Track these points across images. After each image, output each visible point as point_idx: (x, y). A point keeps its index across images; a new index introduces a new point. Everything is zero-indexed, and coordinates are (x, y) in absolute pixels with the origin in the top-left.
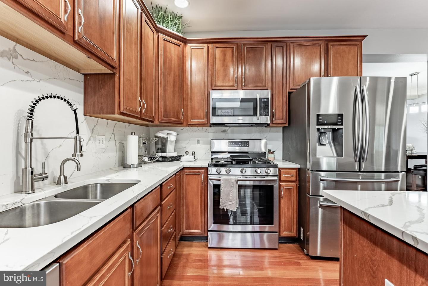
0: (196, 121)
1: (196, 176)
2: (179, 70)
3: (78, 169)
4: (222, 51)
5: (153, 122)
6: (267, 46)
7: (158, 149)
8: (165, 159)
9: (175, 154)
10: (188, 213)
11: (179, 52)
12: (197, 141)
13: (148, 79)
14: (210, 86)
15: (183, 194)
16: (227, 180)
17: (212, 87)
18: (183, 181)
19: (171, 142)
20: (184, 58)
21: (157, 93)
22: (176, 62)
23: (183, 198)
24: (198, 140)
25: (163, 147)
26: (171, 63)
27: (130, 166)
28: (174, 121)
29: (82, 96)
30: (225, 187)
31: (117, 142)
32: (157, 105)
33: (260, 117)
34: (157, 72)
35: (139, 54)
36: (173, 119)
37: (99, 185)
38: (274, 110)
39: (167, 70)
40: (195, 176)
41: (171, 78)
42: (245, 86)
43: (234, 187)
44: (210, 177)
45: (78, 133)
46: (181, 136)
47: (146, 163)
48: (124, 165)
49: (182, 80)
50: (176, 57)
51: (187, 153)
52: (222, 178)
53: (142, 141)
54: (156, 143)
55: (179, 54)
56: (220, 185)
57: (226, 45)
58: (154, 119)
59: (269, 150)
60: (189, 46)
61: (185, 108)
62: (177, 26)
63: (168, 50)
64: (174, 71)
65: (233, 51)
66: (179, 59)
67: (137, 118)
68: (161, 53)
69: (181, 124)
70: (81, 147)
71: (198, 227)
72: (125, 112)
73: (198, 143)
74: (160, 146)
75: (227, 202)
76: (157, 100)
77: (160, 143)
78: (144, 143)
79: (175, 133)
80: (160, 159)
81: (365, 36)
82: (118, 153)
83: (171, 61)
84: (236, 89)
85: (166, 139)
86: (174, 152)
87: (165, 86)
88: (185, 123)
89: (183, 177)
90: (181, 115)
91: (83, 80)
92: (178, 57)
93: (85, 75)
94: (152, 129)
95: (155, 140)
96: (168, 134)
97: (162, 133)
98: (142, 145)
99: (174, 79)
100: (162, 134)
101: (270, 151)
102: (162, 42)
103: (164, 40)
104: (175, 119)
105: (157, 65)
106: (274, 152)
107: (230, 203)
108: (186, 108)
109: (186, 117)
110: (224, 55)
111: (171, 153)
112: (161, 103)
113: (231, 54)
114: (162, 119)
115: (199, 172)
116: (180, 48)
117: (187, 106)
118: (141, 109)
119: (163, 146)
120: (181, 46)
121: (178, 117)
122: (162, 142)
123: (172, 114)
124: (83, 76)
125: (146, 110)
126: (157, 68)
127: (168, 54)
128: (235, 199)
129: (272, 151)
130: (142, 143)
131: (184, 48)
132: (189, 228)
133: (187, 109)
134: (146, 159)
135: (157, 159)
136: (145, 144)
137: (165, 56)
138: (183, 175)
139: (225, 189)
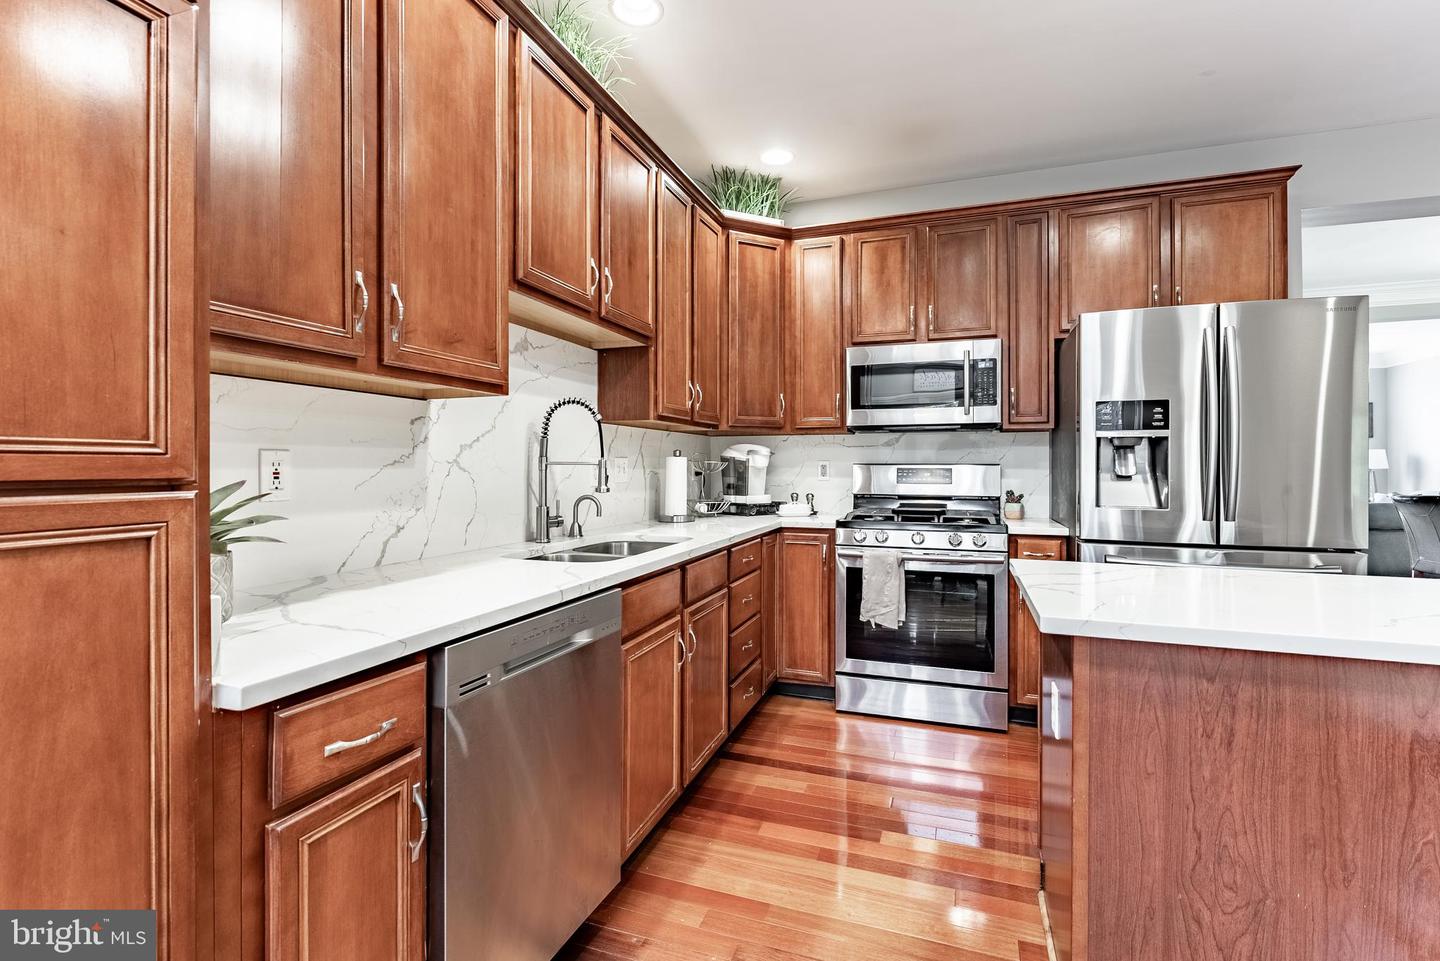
0: (814, 421)
1: (810, 547)
2: (774, 304)
3: (599, 513)
4: (876, 248)
5: (715, 427)
6: (993, 226)
7: (729, 486)
8: (742, 510)
9: (766, 499)
10: (791, 630)
11: (773, 262)
12: (820, 468)
13: (705, 338)
14: (846, 336)
15: (781, 587)
16: (877, 558)
17: (852, 337)
18: (781, 559)
19: (759, 470)
20: (787, 274)
21: (725, 362)
22: (767, 287)
23: (781, 594)
24: (824, 467)
25: (740, 483)
26: (757, 292)
27: (672, 517)
28: (762, 422)
29: (595, 389)
30: (873, 575)
31: (648, 471)
32: (725, 389)
33: (971, 408)
34: (725, 316)
35: (688, 295)
36: (760, 418)
37: (626, 544)
38: (1012, 390)
39: (747, 309)
40: (807, 548)
41: (755, 327)
42: (935, 331)
43: (894, 574)
44: (839, 551)
45: (602, 456)
46: (780, 457)
47: (701, 516)
48: (659, 517)
49: (781, 326)
50: (767, 277)
51: (794, 497)
52: (867, 552)
53: (694, 469)
54: (724, 473)
55: (775, 268)
56: (861, 569)
57: (886, 232)
58: (719, 420)
59: (1008, 492)
60: (798, 243)
61: (788, 391)
62: (769, 202)
63: (749, 264)
64: (763, 308)
65: (903, 247)
66: (773, 282)
67: (685, 422)
68: (734, 272)
69: (780, 428)
70: (607, 477)
71: (815, 663)
72: (666, 414)
73: (824, 474)
74: (732, 480)
75: (877, 607)
76: (725, 378)
77: (732, 473)
78: (697, 474)
79: (765, 451)
80: (733, 509)
81: (1295, 169)
82: (648, 491)
83: (755, 287)
84: (914, 340)
85: (744, 464)
86: (765, 493)
87: (742, 344)
88: (788, 427)
89: (781, 550)
90: (779, 408)
91: (596, 361)
92: (773, 274)
93: (601, 352)
94: (715, 441)
95: (721, 466)
96: (749, 452)
97: (735, 450)
98: (693, 478)
99: (763, 327)
100: (738, 452)
101: (1010, 493)
102: (735, 249)
103: (740, 243)
104: (765, 419)
105: (725, 299)
106: (1021, 496)
107: (884, 610)
108: (790, 391)
109: (791, 410)
110: (882, 257)
111: (756, 495)
112: (734, 385)
113: (899, 255)
114: (737, 421)
115: (815, 539)
116: (777, 254)
117: (793, 385)
118: (692, 404)
119: (737, 477)
120: (778, 248)
121: (772, 413)
122: (736, 470)
123: (757, 406)
124: (596, 352)
125: (703, 404)
126: (725, 306)
127: (749, 273)
128: (895, 601)
129: (1016, 494)
130: (693, 473)
131: (787, 252)
132: (793, 664)
133: (793, 393)
134: (703, 508)
135: (725, 508)
136: (701, 476)
137: (743, 278)
138: (781, 545)
139: (873, 578)
